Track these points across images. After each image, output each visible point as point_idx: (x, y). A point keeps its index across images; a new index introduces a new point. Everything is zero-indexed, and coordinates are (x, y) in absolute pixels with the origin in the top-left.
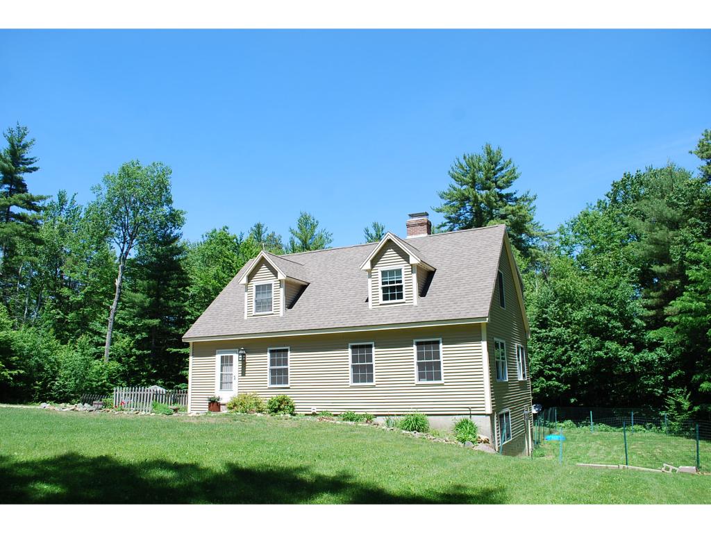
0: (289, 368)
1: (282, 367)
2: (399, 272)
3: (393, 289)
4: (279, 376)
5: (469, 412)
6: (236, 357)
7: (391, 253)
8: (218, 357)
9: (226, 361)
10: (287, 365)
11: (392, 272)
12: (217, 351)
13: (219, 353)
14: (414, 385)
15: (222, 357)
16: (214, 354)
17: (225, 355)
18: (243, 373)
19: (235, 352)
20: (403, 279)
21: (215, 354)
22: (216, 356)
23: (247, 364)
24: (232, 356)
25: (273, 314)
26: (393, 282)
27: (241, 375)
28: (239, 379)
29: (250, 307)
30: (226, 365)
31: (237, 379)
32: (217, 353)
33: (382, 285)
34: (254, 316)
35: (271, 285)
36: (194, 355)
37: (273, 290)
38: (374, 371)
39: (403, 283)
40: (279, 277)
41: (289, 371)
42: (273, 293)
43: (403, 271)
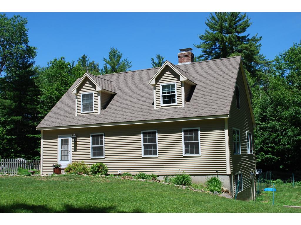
0: (104, 146)
1: (100, 146)
2: (173, 86)
3: (169, 97)
4: (98, 151)
5: (216, 174)
6: (70, 140)
7: (168, 74)
8: (59, 140)
9: (65, 143)
10: (102, 144)
11: (168, 86)
12: (58, 136)
14: (182, 157)
15: (62, 140)
16: (56, 138)
17: (63, 138)
18: (75, 149)
19: (69, 136)
20: (176, 91)
22: (58, 139)
23: (77, 144)
24: (68, 139)
25: (93, 113)
26: (169, 93)
27: (73, 151)
28: (72, 153)
29: (79, 108)
30: (64, 145)
31: (71, 153)
32: (58, 137)
33: (163, 94)
34: (81, 114)
35: (92, 94)
36: (44, 139)
37: (93, 98)
38: (157, 148)
39: (176, 93)
40: (98, 89)
41: (104, 148)
42: (93, 100)
43: (176, 86)
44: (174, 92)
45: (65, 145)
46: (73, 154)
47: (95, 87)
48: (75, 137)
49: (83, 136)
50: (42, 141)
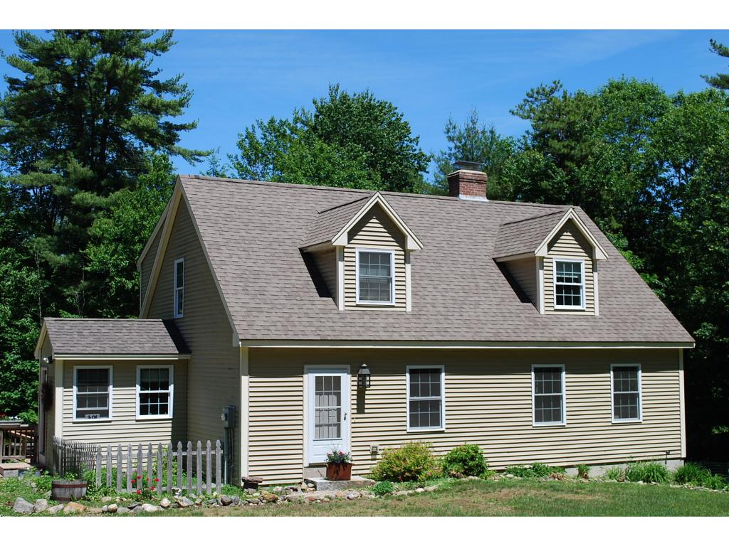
0: (444, 400)
1: (431, 398)
2: (577, 266)
3: (568, 289)
4: (425, 413)
6: (348, 382)
8: (309, 380)
9: (328, 388)
10: (438, 395)
11: (568, 265)
12: (306, 367)
13: (312, 371)
15: (318, 379)
16: (300, 373)
17: (325, 375)
18: (360, 408)
19: (343, 371)
20: (583, 278)
21: (303, 373)
22: (305, 376)
23: (367, 392)
24: (340, 377)
25: (393, 307)
26: (569, 280)
27: (355, 411)
28: (353, 418)
29: (349, 289)
30: (326, 394)
31: (348, 417)
32: (305, 370)
33: (558, 281)
34: (357, 306)
35: (389, 255)
36: (253, 373)
37: (393, 266)
38: (565, 405)
39: (583, 283)
40: (411, 244)
41: (444, 404)
42: (393, 270)
43: (583, 267)
44: (578, 280)
45: (328, 394)
46: (353, 421)
47: (400, 238)
48: (366, 371)
49: (376, 371)
50: (245, 380)
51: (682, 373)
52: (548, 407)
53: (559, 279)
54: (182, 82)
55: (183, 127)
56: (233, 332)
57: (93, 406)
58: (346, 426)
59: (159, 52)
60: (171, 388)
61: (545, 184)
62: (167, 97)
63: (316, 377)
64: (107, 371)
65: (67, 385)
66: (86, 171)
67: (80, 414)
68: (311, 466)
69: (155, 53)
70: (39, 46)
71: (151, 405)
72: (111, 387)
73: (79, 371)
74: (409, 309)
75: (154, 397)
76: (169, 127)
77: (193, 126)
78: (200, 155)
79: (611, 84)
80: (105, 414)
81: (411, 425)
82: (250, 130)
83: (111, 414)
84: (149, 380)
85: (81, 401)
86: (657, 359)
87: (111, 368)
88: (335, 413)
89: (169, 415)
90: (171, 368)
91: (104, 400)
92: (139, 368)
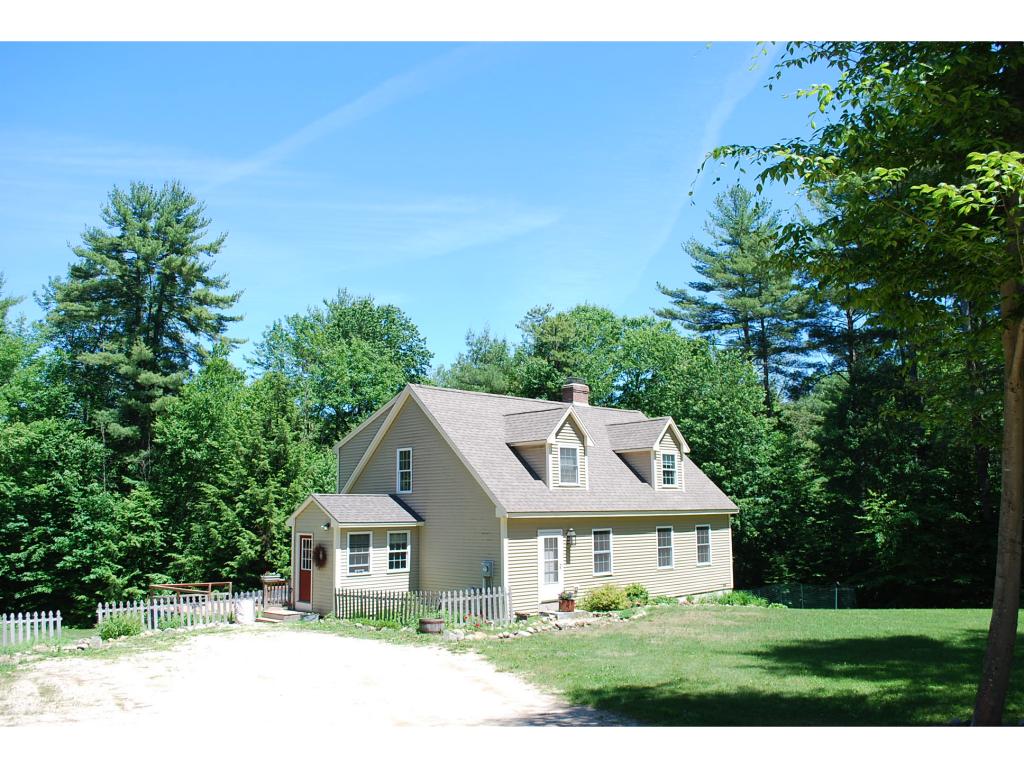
0: (612, 553)
1: (605, 552)
3: (669, 473)
4: (602, 561)
6: (562, 540)
7: (667, 438)
8: (541, 540)
9: (551, 545)
10: (609, 549)
11: (668, 457)
12: (540, 531)
13: (542, 534)
14: (695, 567)
16: (535, 536)
17: (549, 537)
18: (568, 562)
19: (558, 533)
20: (676, 465)
21: (537, 536)
22: (539, 537)
23: (572, 549)
24: (557, 537)
25: (578, 487)
26: (669, 467)
27: (566, 562)
28: (564, 568)
29: (555, 474)
30: (550, 550)
31: (562, 567)
32: (538, 534)
33: (663, 468)
34: (560, 486)
35: (575, 450)
36: (510, 537)
37: (578, 457)
38: (673, 554)
39: (676, 469)
40: (589, 442)
41: (612, 555)
42: (578, 461)
43: (676, 457)
44: (673, 467)
46: (564, 570)
47: (581, 437)
48: (573, 534)
49: (580, 533)
50: (506, 542)
51: (730, 529)
52: (665, 556)
53: (664, 466)
54: (226, 280)
55: (232, 319)
56: (495, 507)
57: (359, 563)
58: (561, 572)
59: (211, 254)
60: (409, 547)
61: (549, 384)
62: (213, 292)
63: (546, 539)
64: (368, 535)
65: (343, 548)
66: (148, 353)
67: (352, 570)
68: (543, 603)
69: (209, 254)
70: (109, 242)
71: (396, 561)
72: (371, 549)
73: (351, 536)
74: (587, 488)
75: (397, 555)
76: (221, 319)
77: (241, 318)
78: (237, 343)
79: (578, 307)
80: (366, 569)
81: (596, 571)
82: (277, 324)
83: (371, 569)
84: (394, 542)
85: (352, 559)
86: (717, 521)
87: (371, 533)
88: (552, 564)
89: (408, 568)
90: (408, 532)
91: (365, 559)
92: (389, 532)
